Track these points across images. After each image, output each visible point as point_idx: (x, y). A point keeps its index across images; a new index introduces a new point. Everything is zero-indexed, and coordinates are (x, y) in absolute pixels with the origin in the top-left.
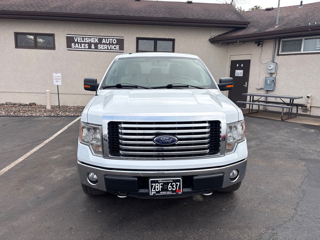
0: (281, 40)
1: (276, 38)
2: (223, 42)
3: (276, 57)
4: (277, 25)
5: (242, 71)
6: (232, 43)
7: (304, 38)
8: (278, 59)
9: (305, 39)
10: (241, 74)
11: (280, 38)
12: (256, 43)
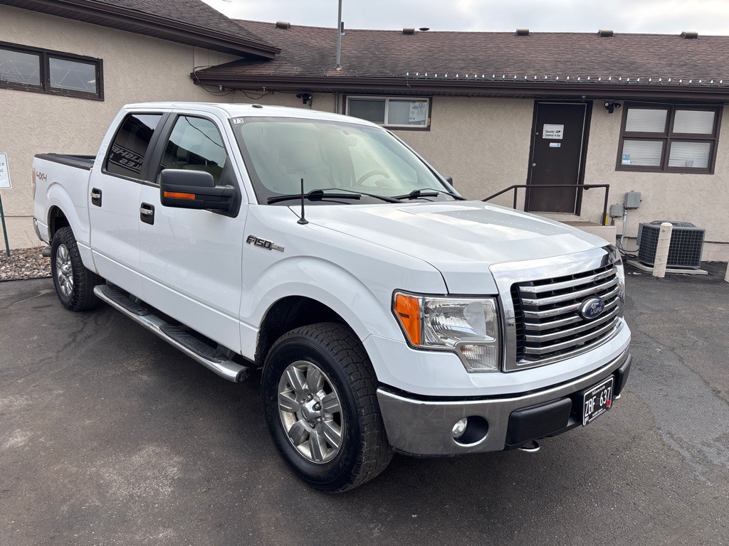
0: (348, 97)
1: (340, 92)
2: (226, 84)
4: (338, 66)
6: (241, 89)
7: (387, 99)
9: (390, 100)
11: (345, 93)
12: (299, 96)
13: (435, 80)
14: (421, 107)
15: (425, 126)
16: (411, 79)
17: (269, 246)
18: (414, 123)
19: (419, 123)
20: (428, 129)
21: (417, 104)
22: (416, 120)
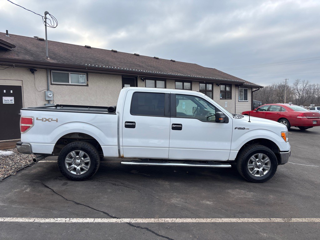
0: (52, 71)
3: (51, 86)
4: (48, 57)
5: (13, 98)
7: (70, 73)
8: (52, 88)
10: (12, 101)
11: (51, 69)
12: (30, 70)
13: (96, 68)
14: (83, 77)
15: (86, 84)
16: (87, 66)
17: (244, 129)
18: (81, 83)
19: (83, 83)
20: (87, 85)
21: (81, 75)
22: (81, 82)
